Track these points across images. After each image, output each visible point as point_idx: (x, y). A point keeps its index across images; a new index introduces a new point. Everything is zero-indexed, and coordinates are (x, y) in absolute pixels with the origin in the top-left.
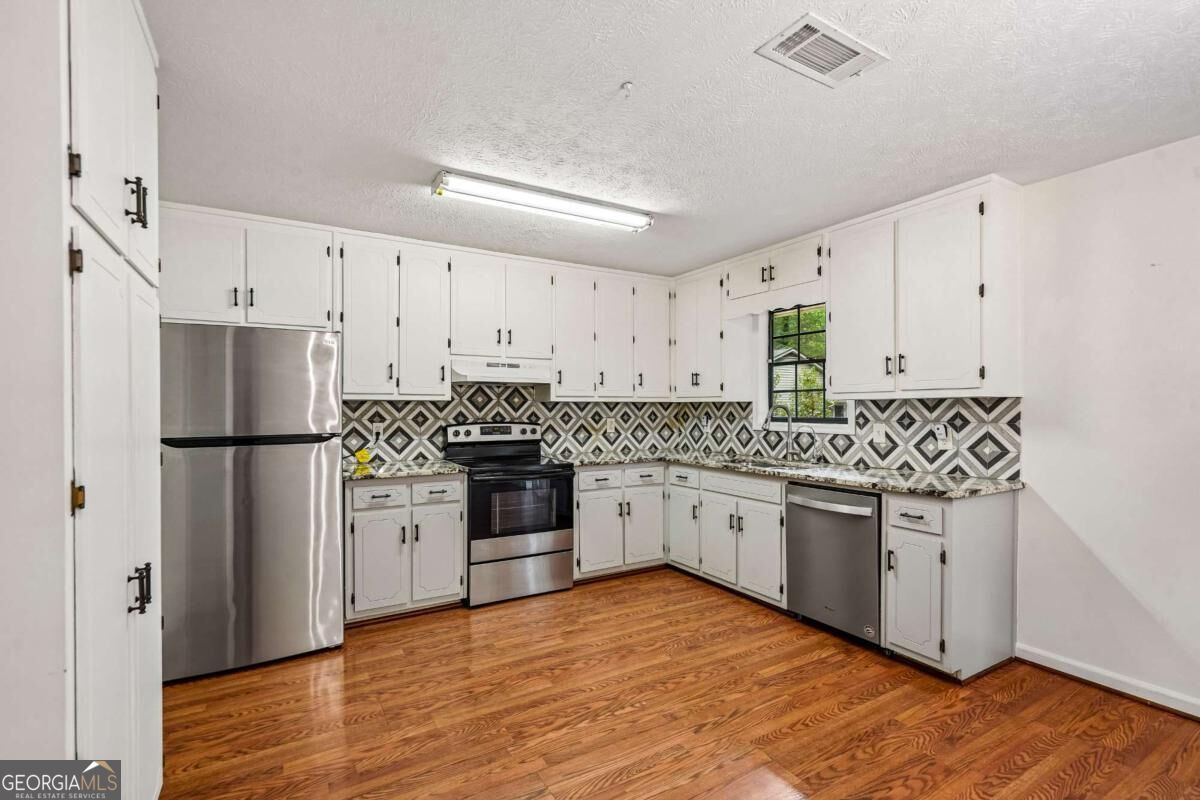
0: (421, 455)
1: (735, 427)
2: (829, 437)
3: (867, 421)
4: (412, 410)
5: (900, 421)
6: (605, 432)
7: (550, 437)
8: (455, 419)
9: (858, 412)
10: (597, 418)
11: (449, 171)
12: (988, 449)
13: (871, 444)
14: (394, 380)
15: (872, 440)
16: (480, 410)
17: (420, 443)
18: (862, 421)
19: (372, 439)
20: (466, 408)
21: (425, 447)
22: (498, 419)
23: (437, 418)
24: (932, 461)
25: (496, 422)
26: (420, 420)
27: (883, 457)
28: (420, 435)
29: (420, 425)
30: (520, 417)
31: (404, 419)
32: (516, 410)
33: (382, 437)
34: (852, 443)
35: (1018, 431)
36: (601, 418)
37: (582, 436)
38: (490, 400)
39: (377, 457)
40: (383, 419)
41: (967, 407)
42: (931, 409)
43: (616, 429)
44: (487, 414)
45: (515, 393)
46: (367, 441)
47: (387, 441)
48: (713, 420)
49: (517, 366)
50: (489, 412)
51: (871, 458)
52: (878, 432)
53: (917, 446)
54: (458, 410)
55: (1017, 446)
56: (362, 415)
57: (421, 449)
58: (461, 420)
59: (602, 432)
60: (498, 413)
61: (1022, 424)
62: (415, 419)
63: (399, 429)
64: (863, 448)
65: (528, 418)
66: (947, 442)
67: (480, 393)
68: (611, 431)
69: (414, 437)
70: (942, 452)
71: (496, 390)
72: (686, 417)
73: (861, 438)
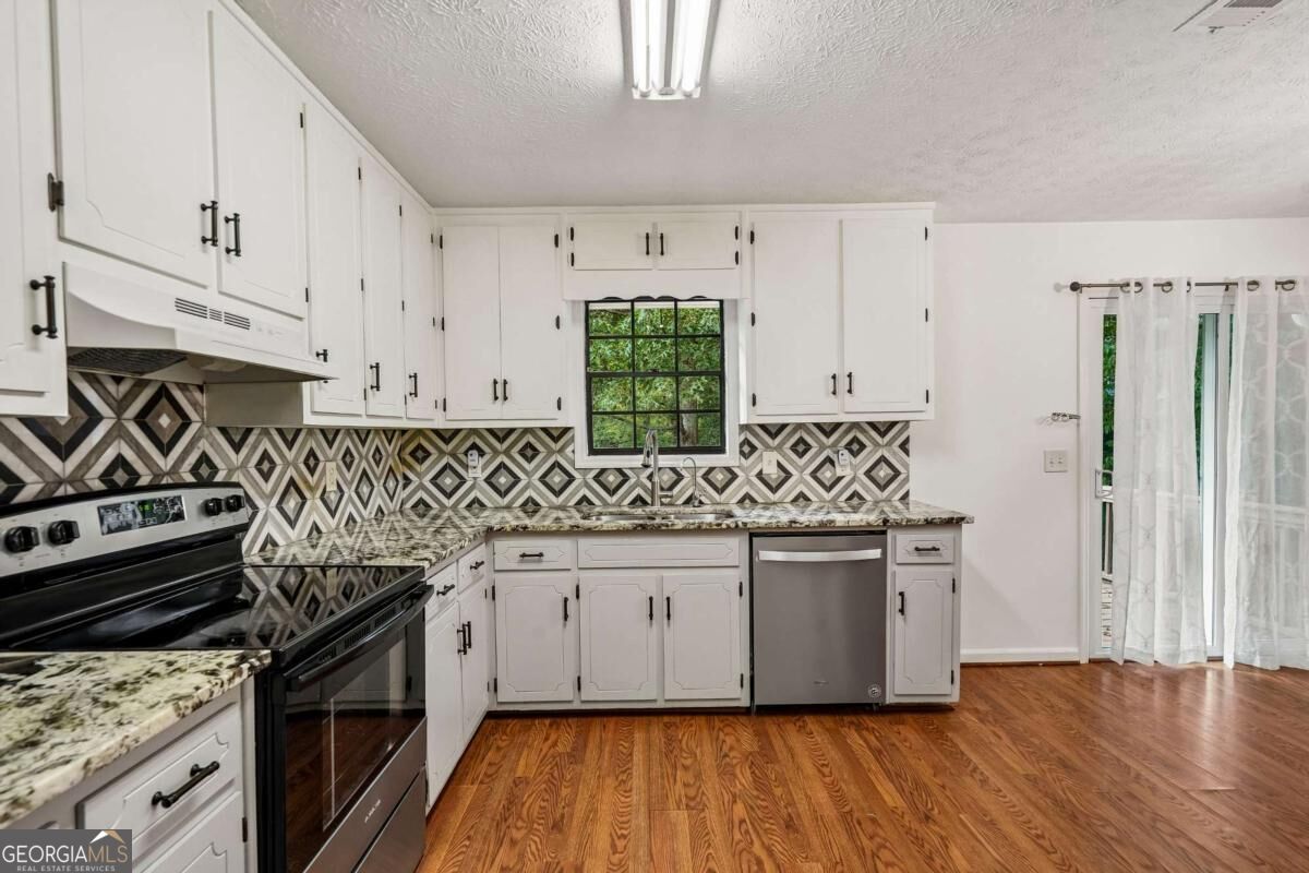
1: (538, 466)
2: (703, 471)
3: (753, 448)
5: (794, 448)
6: (324, 491)
9: (742, 438)
10: (312, 461)
12: (883, 472)
13: (760, 475)
15: (761, 472)
16: (64, 452)
18: (748, 449)
22: (120, 477)
24: (829, 489)
27: (774, 490)
30: (176, 469)
32: (165, 450)
34: (734, 476)
35: (907, 452)
36: (317, 461)
37: (291, 503)
38: (94, 420)
41: (863, 431)
42: (828, 435)
43: (337, 483)
44: (86, 464)
45: (161, 401)
48: (487, 457)
49: (243, 323)
50: (93, 458)
51: (761, 492)
52: (768, 462)
53: (814, 474)
55: (906, 466)
59: (320, 491)
61: (911, 446)
64: (749, 482)
65: (194, 470)
66: (847, 467)
68: (331, 488)
70: (840, 479)
71: (111, 387)
72: (420, 454)
73: (747, 470)
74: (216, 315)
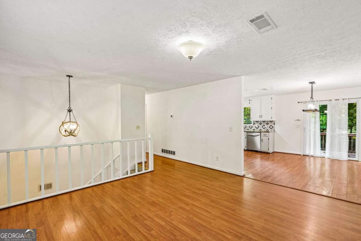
3: (255, 124)
5: (260, 124)
9: (253, 122)
12: (271, 127)
13: (255, 127)
18: (254, 124)
24: (264, 129)
27: (257, 129)
34: (252, 127)
35: (275, 125)
41: (269, 122)
42: (264, 122)
51: (255, 129)
52: (256, 125)
53: (262, 127)
55: (275, 127)
61: (275, 124)
64: (254, 128)
66: (266, 126)
70: (265, 128)
73: (254, 126)
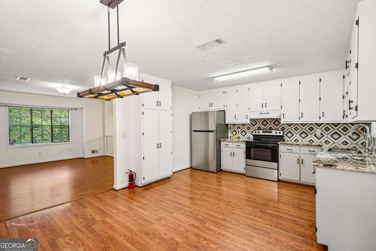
0: (249, 137)
4: (247, 126)
6: (316, 134)
7: (289, 135)
8: (258, 128)
10: (311, 129)
11: (215, 77)
14: (236, 119)
16: (265, 126)
17: (249, 134)
19: (238, 132)
20: (261, 125)
21: (250, 135)
22: (271, 128)
23: (253, 128)
25: (270, 129)
26: (249, 128)
28: (249, 132)
29: (249, 130)
30: (278, 128)
31: (245, 128)
32: (277, 126)
33: (240, 132)
36: (313, 129)
37: (304, 135)
38: (268, 123)
39: (239, 137)
40: (240, 128)
43: (321, 134)
44: (267, 127)
45: (277, 121)
46: (237, 133)
47: (241, 133)
49: (269, 113)
50: (268, 127)
54: (259, 126)
56: (236, 127)
57: (249, 136)
58: (259, 129)
59: (314, 134)
60: (271, 127)
62: (247, 128)
63: (244, 131)
65: (281, 129)
67: (265, 121)
68: (319, 134)
69: (247, 132)
71: (270, 120)
74: (264, 113)
